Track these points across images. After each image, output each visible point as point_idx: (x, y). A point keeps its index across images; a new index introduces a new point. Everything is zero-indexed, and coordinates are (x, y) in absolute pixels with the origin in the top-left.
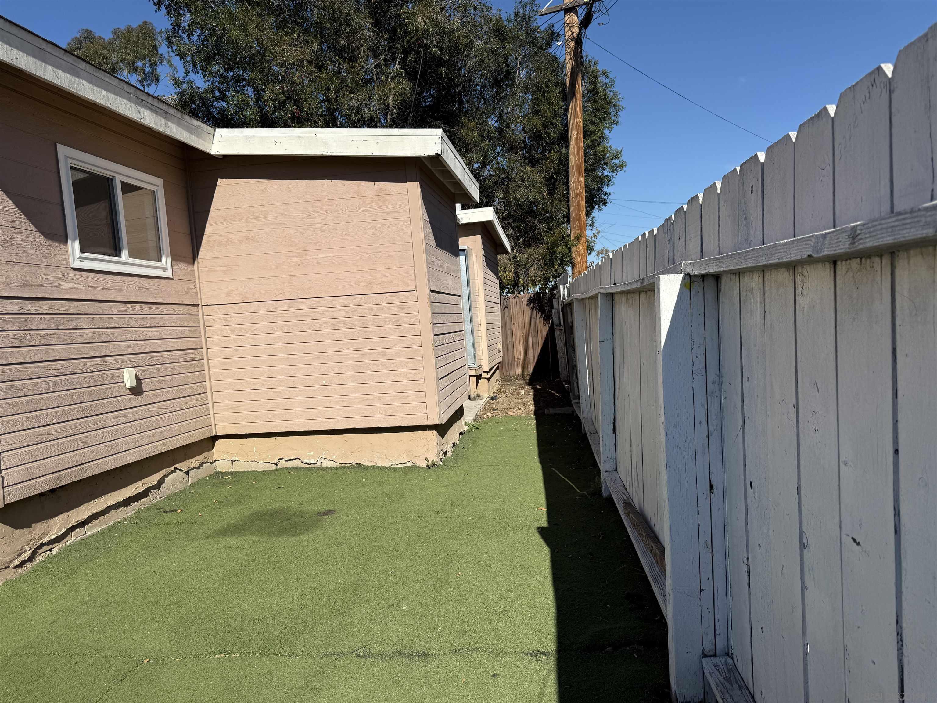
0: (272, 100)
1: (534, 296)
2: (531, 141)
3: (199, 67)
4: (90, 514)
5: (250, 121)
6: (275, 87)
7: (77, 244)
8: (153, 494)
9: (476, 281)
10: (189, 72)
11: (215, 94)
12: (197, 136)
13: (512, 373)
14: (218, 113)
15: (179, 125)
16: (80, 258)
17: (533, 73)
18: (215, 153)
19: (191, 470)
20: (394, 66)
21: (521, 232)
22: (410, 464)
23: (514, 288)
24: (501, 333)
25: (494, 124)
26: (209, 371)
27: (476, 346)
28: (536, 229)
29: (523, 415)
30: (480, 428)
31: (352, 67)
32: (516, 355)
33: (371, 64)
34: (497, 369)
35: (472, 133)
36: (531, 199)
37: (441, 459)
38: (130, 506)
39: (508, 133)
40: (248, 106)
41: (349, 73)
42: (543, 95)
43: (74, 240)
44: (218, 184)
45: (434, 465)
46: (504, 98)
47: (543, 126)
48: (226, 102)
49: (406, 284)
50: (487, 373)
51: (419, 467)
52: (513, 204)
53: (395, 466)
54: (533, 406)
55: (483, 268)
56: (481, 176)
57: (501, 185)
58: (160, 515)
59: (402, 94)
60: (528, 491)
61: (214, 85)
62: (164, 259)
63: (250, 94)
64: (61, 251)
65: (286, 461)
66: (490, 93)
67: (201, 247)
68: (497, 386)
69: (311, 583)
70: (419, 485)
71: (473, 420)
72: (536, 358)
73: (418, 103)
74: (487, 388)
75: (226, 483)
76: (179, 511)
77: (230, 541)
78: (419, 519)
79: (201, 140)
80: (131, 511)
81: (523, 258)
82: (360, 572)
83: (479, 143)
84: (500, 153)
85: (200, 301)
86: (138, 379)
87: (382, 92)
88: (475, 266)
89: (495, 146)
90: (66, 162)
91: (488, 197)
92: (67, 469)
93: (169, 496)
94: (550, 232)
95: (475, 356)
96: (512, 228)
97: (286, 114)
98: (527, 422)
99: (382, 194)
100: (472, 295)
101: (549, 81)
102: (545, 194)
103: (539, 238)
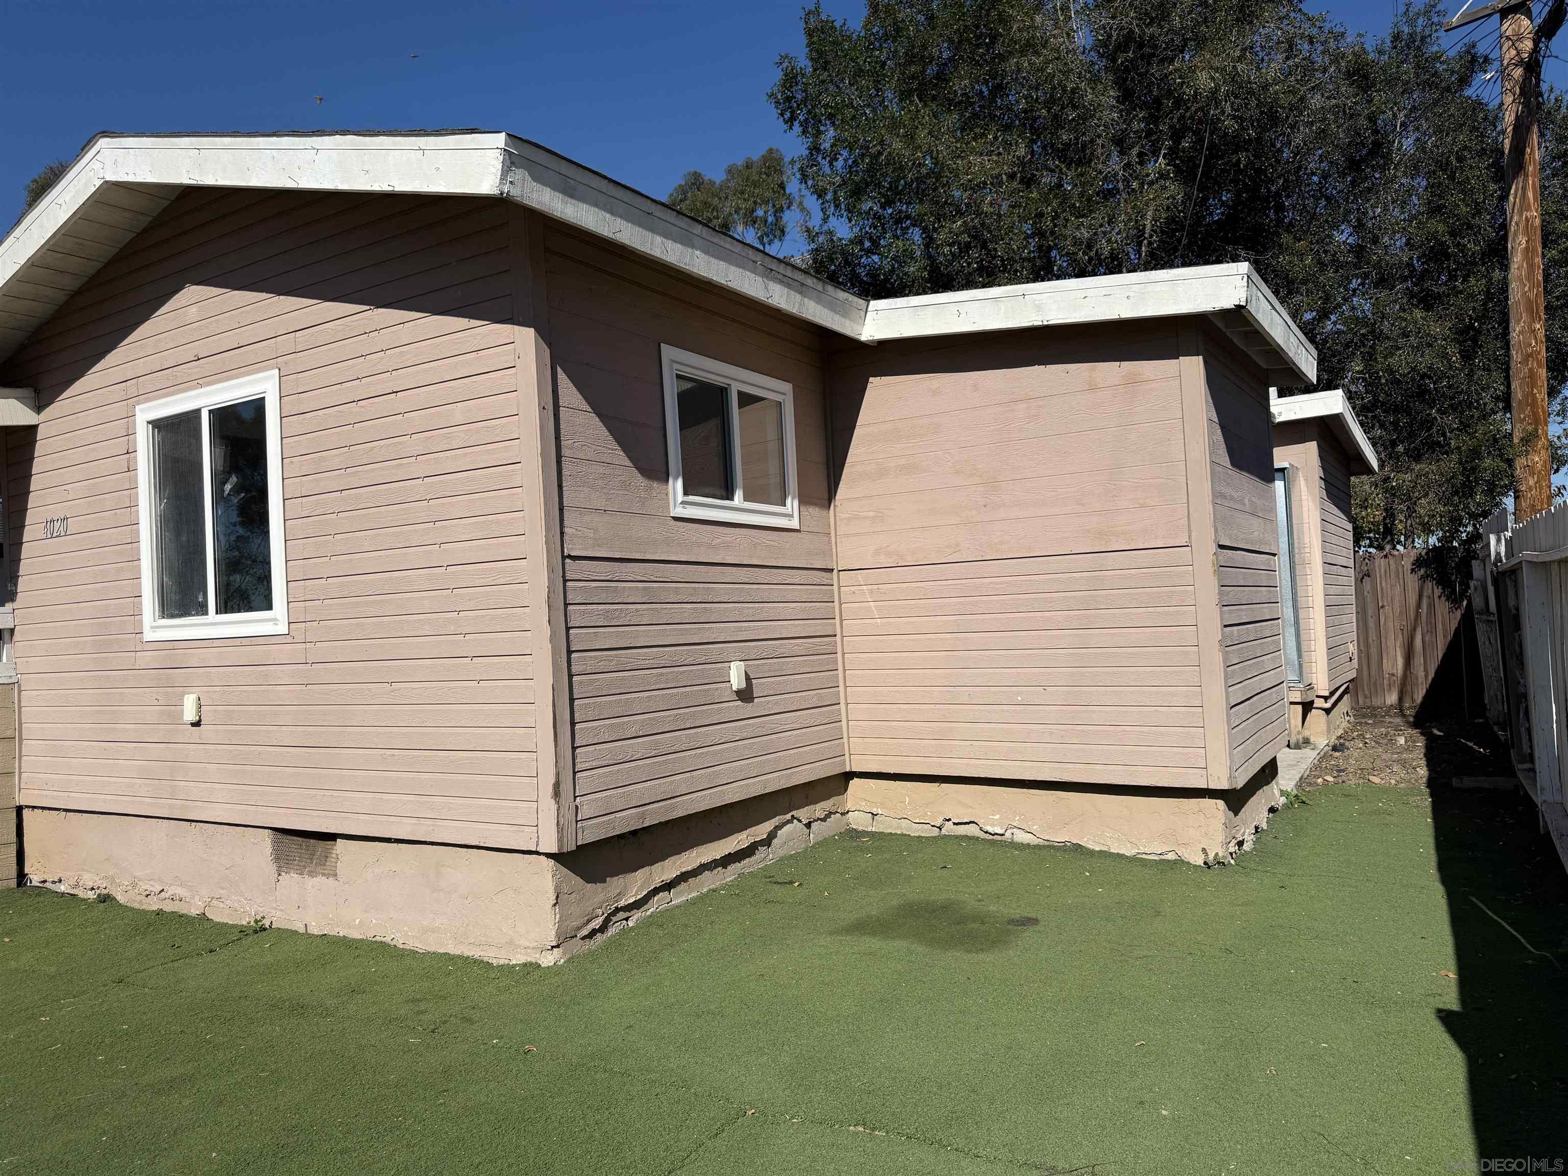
0: (948, 245)
1: (1427, 554)
2: (1423, 263)
3: (843, 207)
4: (678, 873)
5: (913, 281)
6: (954, 222)
7: (680, 483)
8: (761, 852)
9: (1306, 526)
10: (828, 216)
11: (863, 244)
12: (843, 316)
13: (1377, 702)
14: (866, 275)
15: (819, 301)
16: (683, 503)
17: (1430, 138)
18: (866, 339)
19: (813, 822)
20: (1156, 162)
21: (1400, 433)
22: (1171, 856)
23: (1384, 539)
24: (1355, 624)
25: (1347, 239)
26: (845, 670)
27: (1304, 648)
28: (1433, 424)
29: (1402, 785)
30: (1311, 803)
31: (1082, 175)
32: (1387, 666)
33: (1115, 164)
34: (1346, 692)
35: (1301, 261)
36: (1423, 368)
37: (1231, 854)
38: (729, 868)
39: (1375, 254)
40: (912, 258)
41: (1076, 185)
42: (1452, 178)
43: (676, 479)
44: (869, 385)
45: (1219, 863)
46: (1369, 190)
47: (1449, 233)
48: (878, 254)
49: (1171, 534)
50: (1326, 698)
51: (1188, 863)
52: (1383, 381)
53: (1144, 856)
54: (1425, 769)
55: (1320, 502)
56: (1317, 334)
57: (1360, 347)
58: (769, 886)
59: (1168, 208)
60: (1414, 934)
61: (863, 231)
62: (789, 501)
63: (916, 239)
64: (660, 493)
65: (954, 824)
66: (1337, 186)
67: (841, 483)
68: (1345, 724)
69: (1000, 1036)
70: (1189, 896)
71: (1296, 786)
72: (1431, 675)
73: (1198, 219)
74: (1325, 728)
75: (863, 850)
76: (797, 884)
77: (873, 943)
78: (1191, 959)
79: (848, 321)
80: (730, 876)
81: (1404, 481)
82: (1084, 1033)
83: (1314, 275)
84: (1357, 289)
85: (835, 563)
86: (748, 679)
87: (1133, 208)
88: (1304, 498)
89: (1347, 278)
90: (671, 369)
91: (1330, 370)
92: (653, 803)
93: (782, 859)
94: (1466, 431)
95: (1300, 666)
96: (1382, 426)
97: (969, 264)
98: (1411, 799)
99: (1132, 381)
100: (1296, 551)
101: (1465, 148)
102: (1454, 358)
103: (1439, 442)
